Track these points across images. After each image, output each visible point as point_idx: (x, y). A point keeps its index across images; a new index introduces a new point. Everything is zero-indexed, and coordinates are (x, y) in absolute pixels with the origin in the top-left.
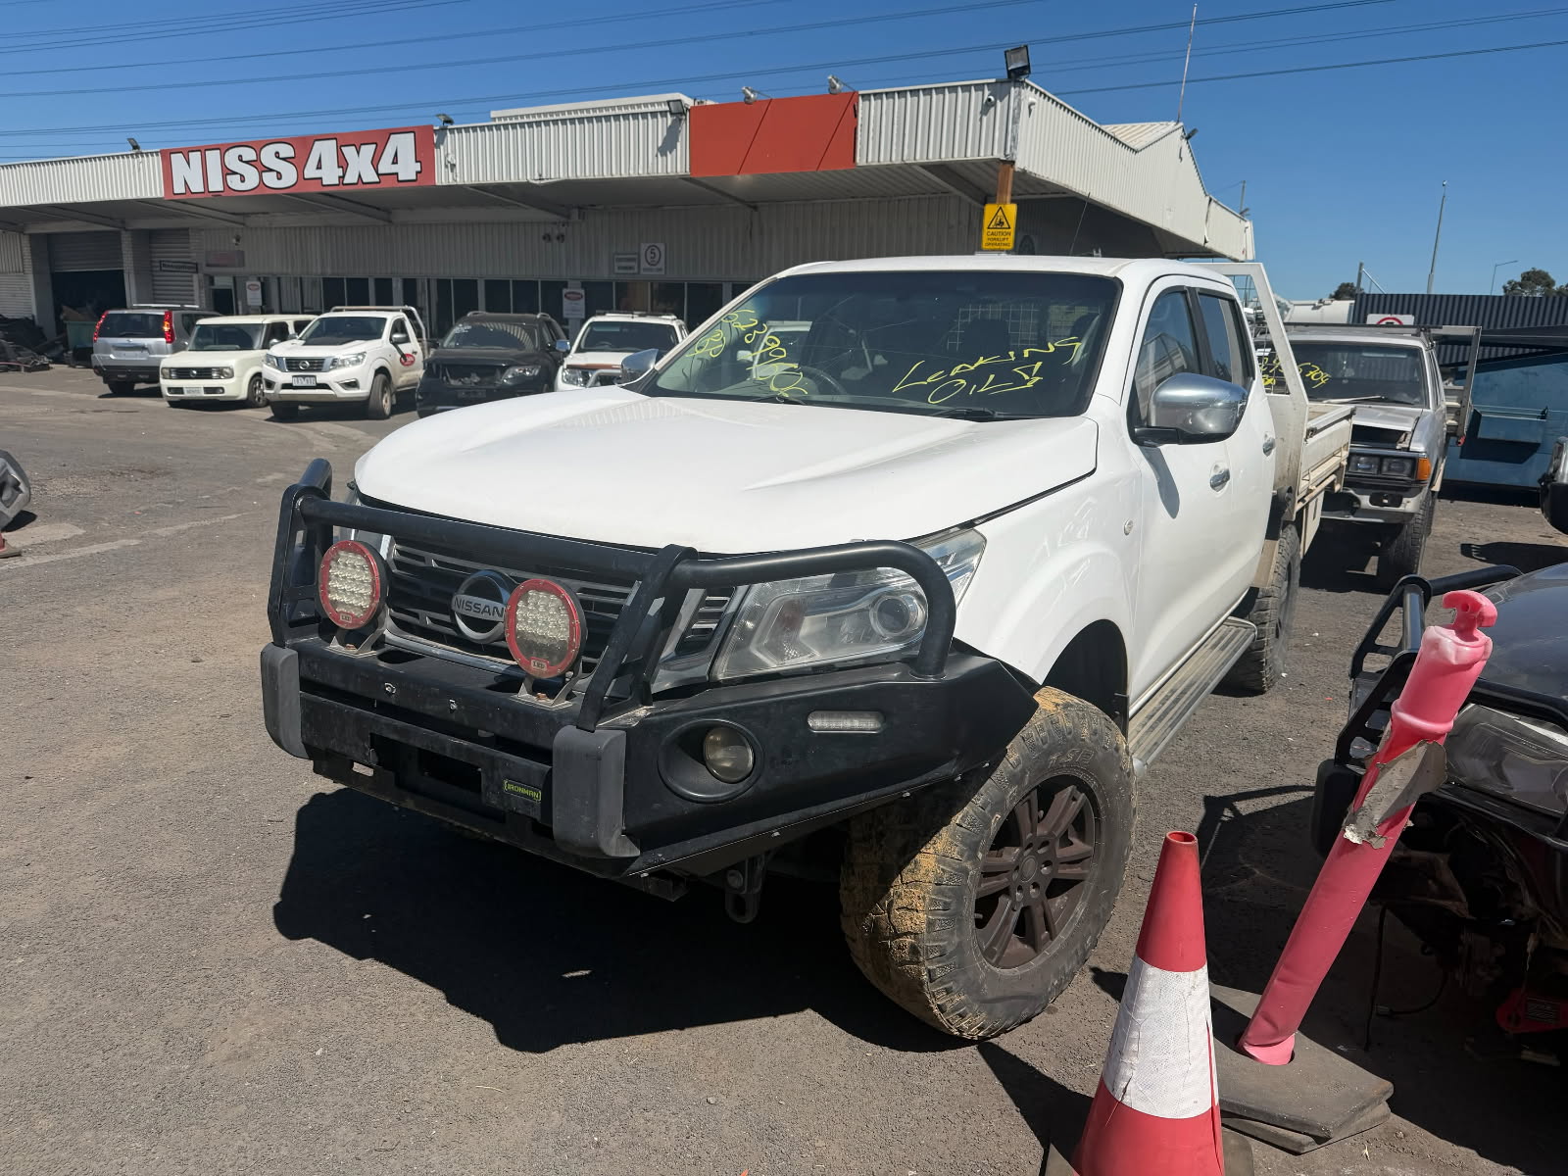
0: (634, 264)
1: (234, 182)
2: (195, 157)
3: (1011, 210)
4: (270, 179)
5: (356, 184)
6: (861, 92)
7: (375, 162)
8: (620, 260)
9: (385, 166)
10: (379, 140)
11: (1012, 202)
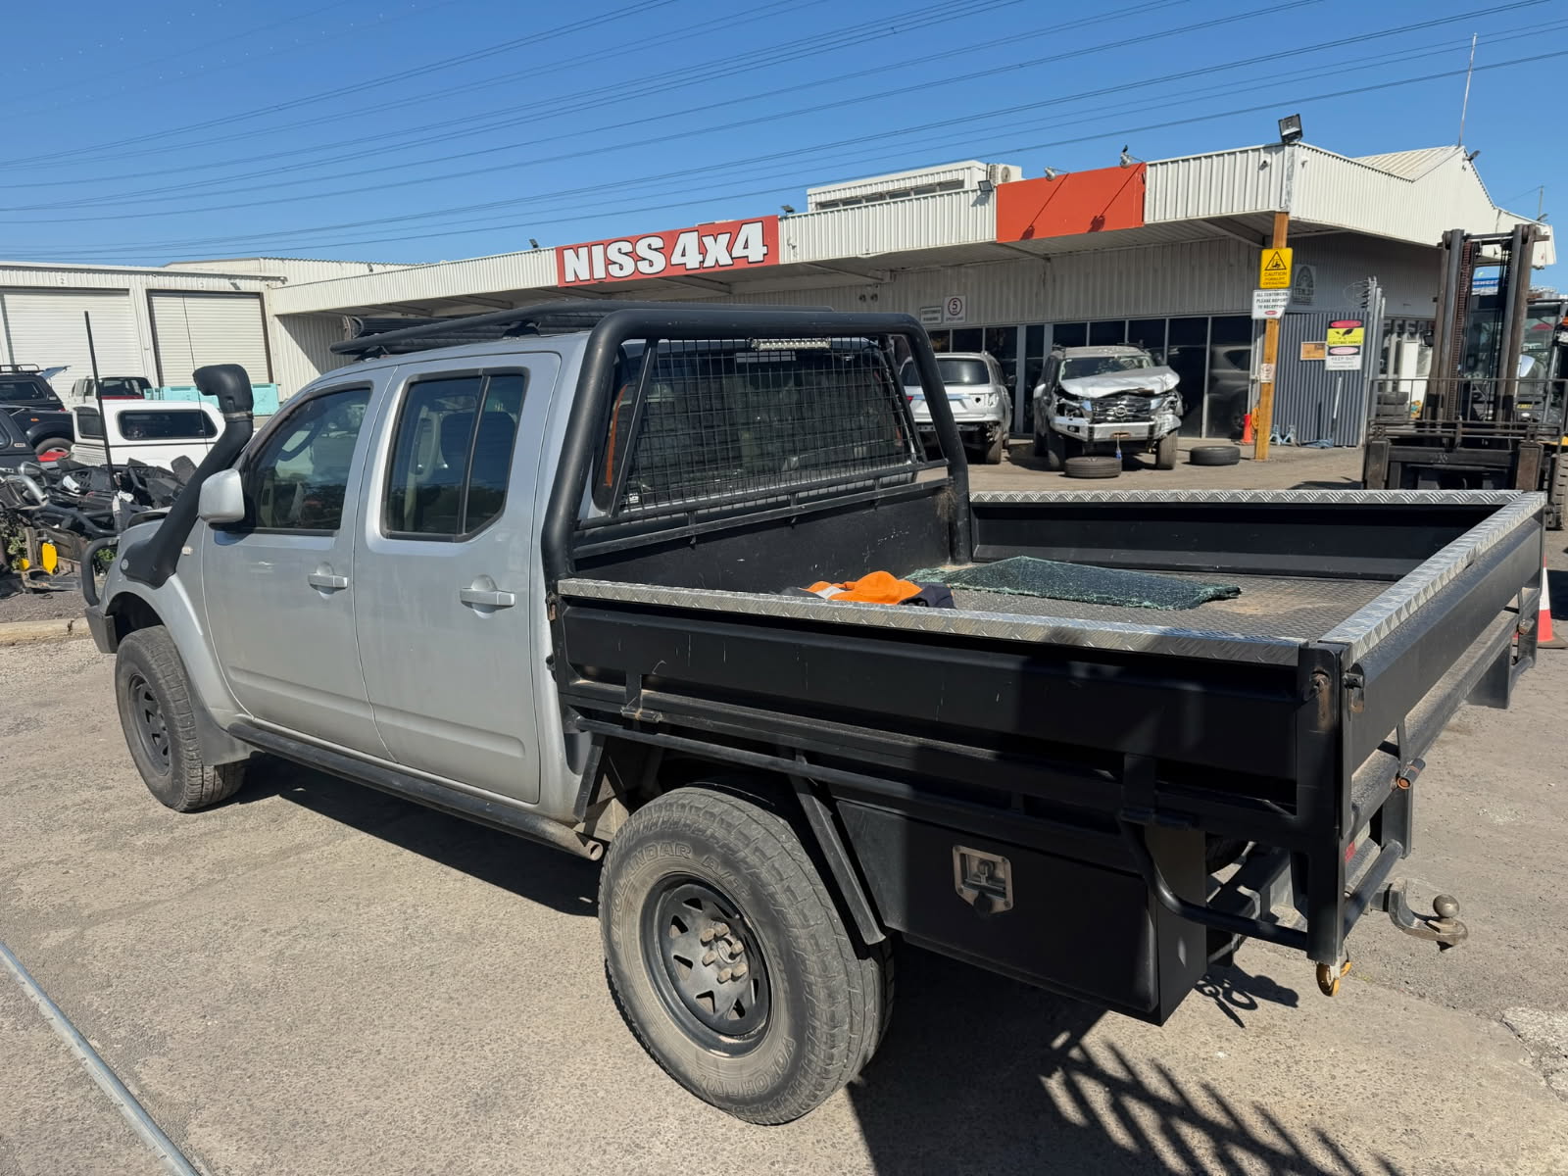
0: (938, 315)
1: (614, 271)
2: (583, 252)
3: (1287, 254)
4: (644, 267)
5: (713, 267)
6: (1148, 163)
8: (926, 313)
9: (738, 251)
10: (733, 230)
11: (1287, 246)
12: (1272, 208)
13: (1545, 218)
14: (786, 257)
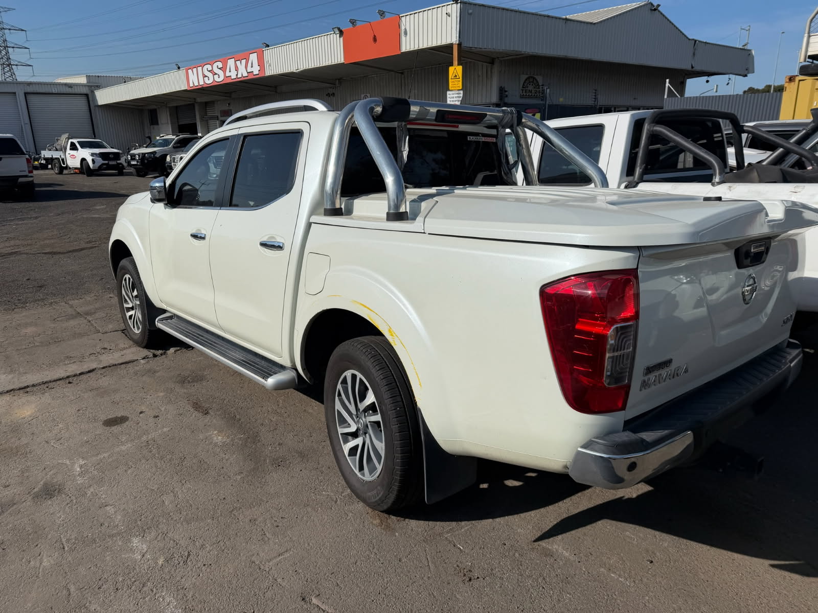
1: (206, 81)
2: (195, 70)
3: (459, 69)
5: (241, 78)
6: (402, 15)
7: (246, 67)
9: (249, 69)
10: (246, 57)
11: (458, 65)
12: (452, 42)
14: (268, 73)
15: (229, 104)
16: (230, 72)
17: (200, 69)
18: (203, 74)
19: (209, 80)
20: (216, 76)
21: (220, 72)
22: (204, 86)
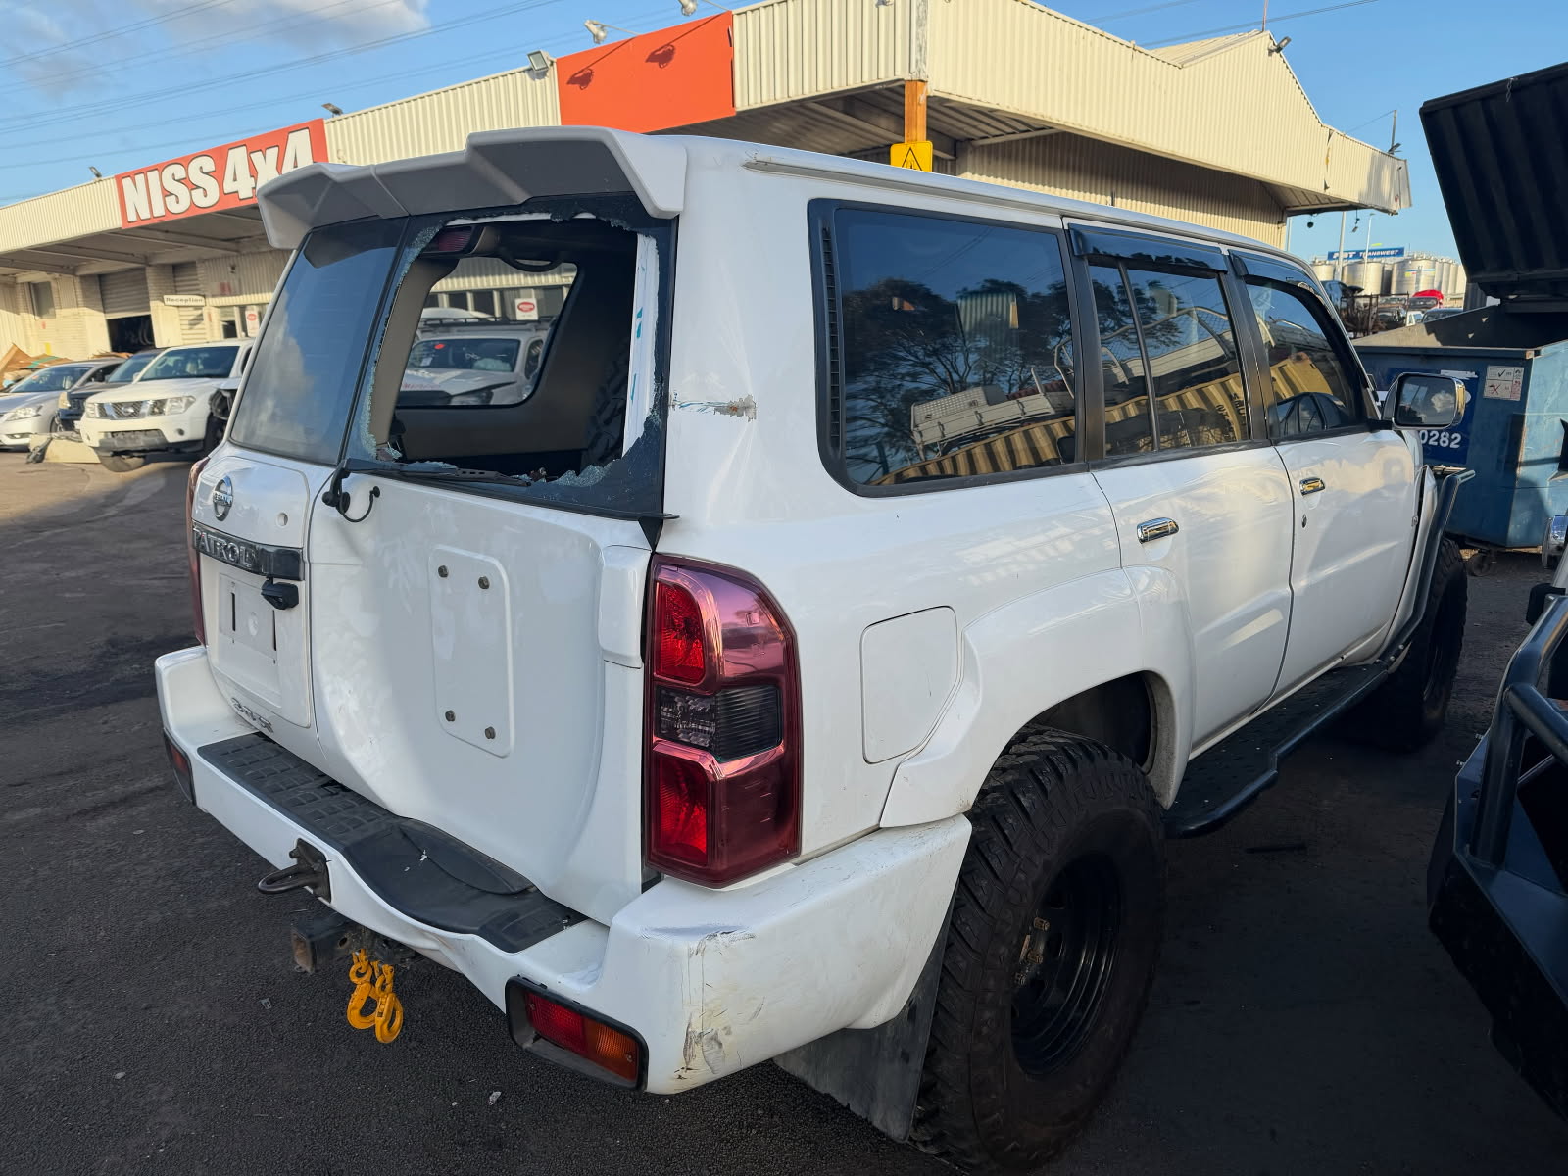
1: (171, 205)
2: (140, 180)
3: (926, 150)
4: (198, 198)
6: (735, 10)
7: (279, 167)
9: (288, 171)
12: (899, 75)
13: (1399, 149)
15: (233, 268)
16: (235, 180)
17: (153, 176)
18: (163, 188)
19: (178, 202)
20: (197, 195)
21: (211, 185)
22: (166, 219)
